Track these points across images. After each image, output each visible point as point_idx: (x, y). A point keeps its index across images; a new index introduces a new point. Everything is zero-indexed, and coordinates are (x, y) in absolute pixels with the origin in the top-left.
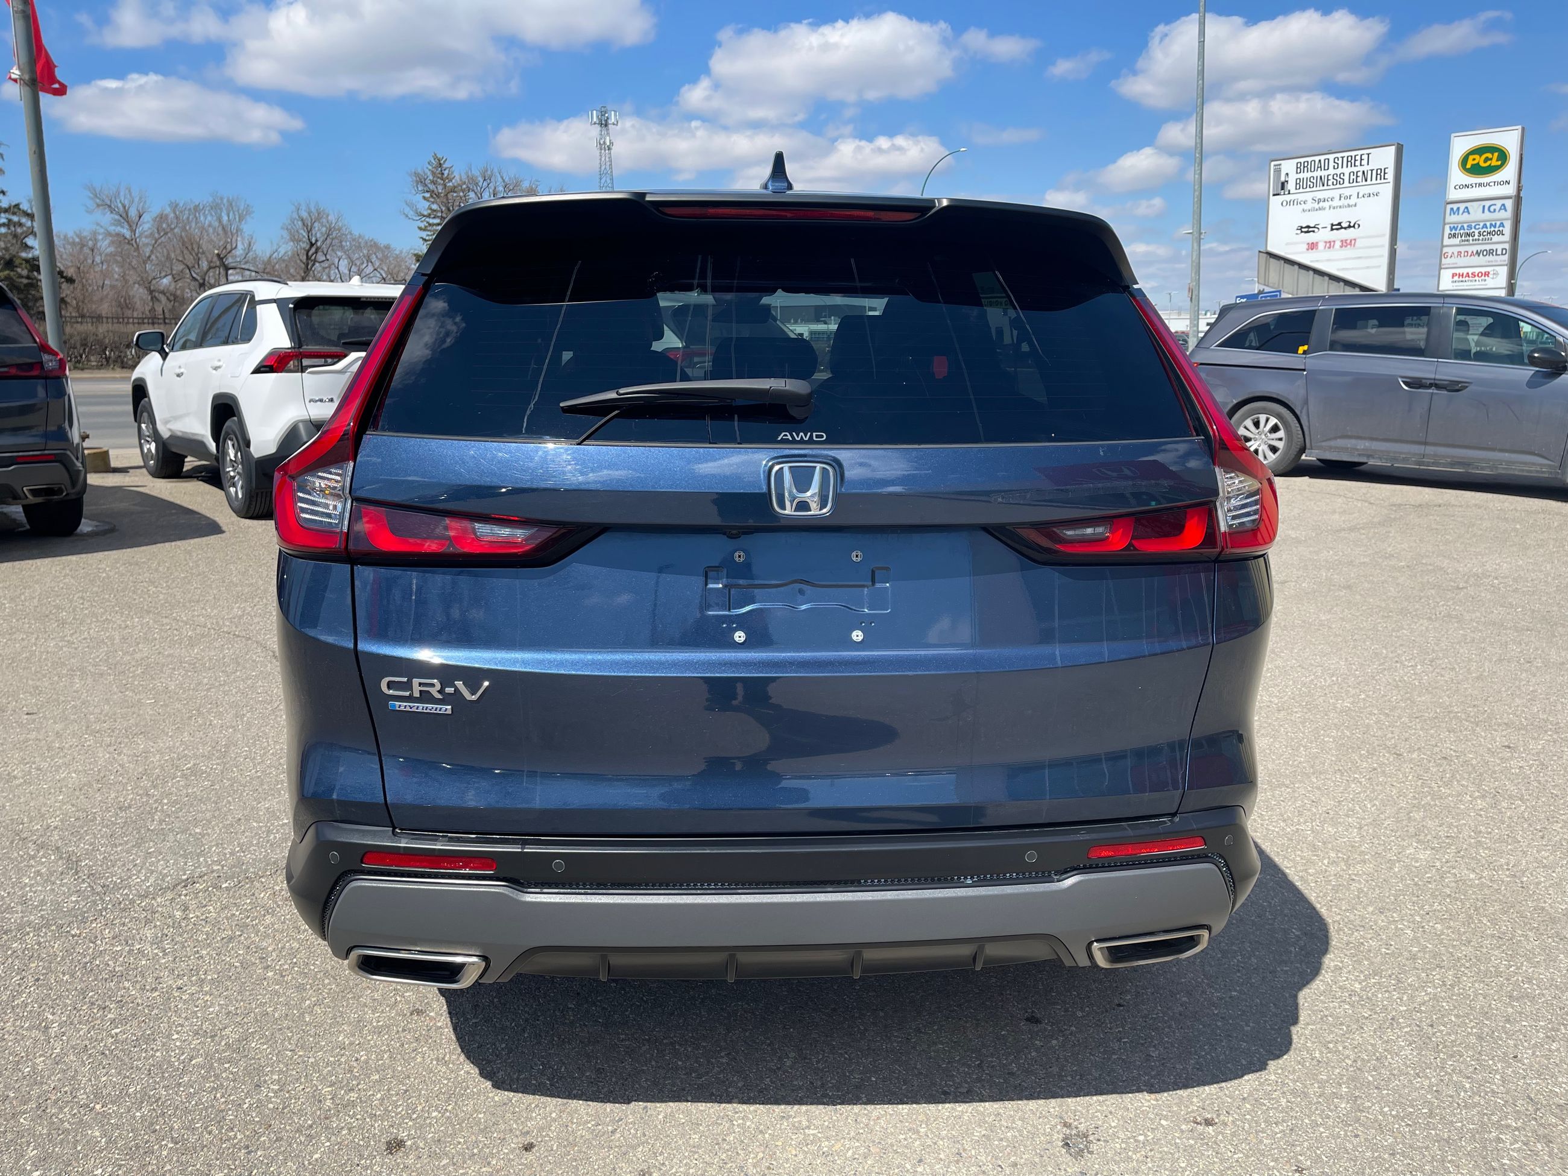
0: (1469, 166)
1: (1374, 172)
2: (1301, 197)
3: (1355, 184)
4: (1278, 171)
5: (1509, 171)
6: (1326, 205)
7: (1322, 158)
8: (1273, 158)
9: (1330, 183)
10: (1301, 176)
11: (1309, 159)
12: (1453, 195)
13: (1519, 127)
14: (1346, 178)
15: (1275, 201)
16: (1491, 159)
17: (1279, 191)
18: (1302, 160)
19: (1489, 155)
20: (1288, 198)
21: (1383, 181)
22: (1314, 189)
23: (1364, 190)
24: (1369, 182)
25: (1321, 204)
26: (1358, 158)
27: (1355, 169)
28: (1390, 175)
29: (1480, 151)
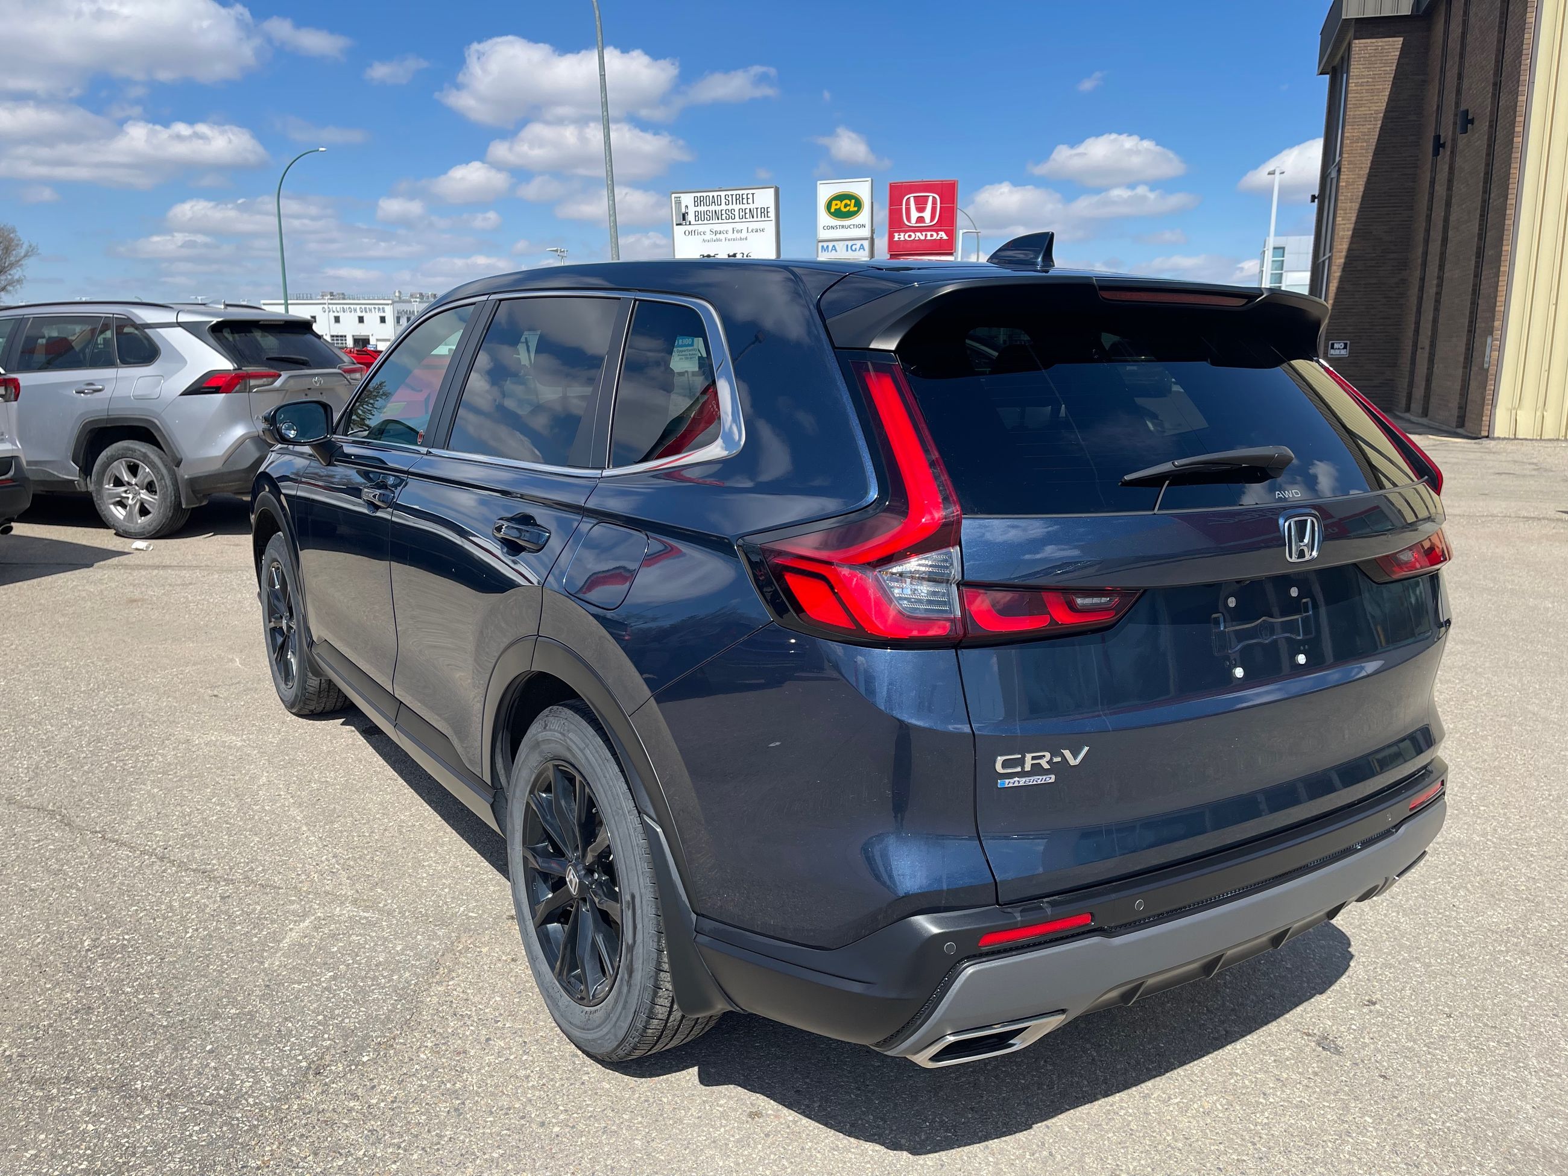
0: (832, 210)
1: (759, 210)
2: (701, 228)
3: (744, 220)
4: (678, 203)
5: (864, 217)
6: (722, 236)
7: (715, 194)
8: (674, 191)
9: (724, 217)
10: (699, 209)
11: (705, 194)
12: (823, 234)
13: (869, 179)
14: (737, 213)
15: (679, 231)
16: (850, 205)
17: (681, 221)
18: (699, 195)
19: (848, 202)
20: (690, 228)
21: (766, 219)
22: (711, 222)
23: (753, 226)
24: (755, 219)
25: (718, 236)
26: (745, 196)
27: (743, 207)
28: (772, 214)
29: (841, 197)
